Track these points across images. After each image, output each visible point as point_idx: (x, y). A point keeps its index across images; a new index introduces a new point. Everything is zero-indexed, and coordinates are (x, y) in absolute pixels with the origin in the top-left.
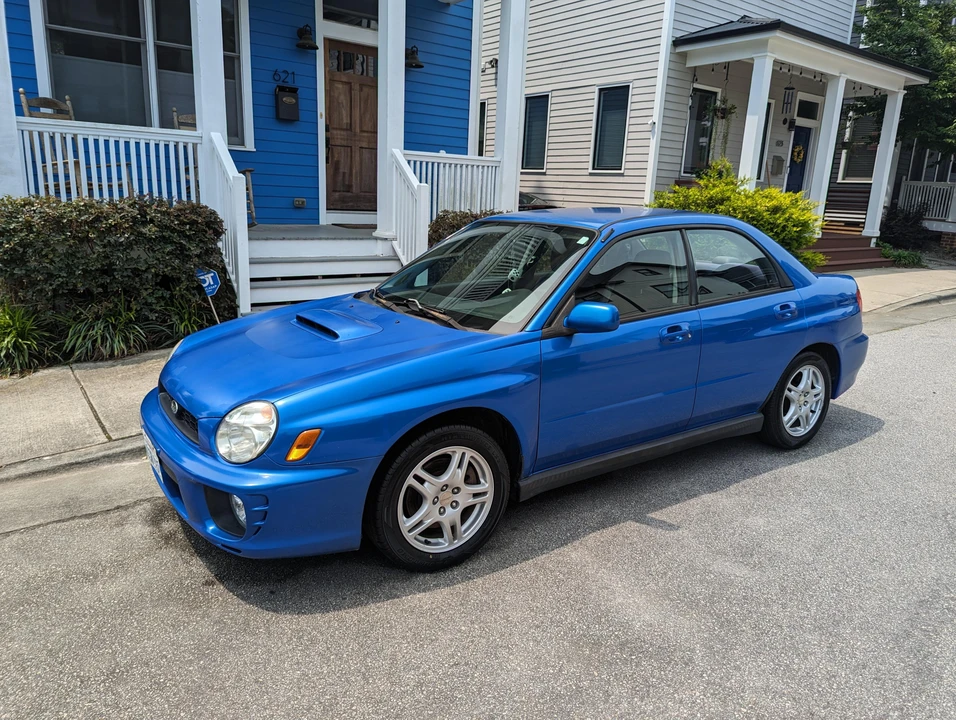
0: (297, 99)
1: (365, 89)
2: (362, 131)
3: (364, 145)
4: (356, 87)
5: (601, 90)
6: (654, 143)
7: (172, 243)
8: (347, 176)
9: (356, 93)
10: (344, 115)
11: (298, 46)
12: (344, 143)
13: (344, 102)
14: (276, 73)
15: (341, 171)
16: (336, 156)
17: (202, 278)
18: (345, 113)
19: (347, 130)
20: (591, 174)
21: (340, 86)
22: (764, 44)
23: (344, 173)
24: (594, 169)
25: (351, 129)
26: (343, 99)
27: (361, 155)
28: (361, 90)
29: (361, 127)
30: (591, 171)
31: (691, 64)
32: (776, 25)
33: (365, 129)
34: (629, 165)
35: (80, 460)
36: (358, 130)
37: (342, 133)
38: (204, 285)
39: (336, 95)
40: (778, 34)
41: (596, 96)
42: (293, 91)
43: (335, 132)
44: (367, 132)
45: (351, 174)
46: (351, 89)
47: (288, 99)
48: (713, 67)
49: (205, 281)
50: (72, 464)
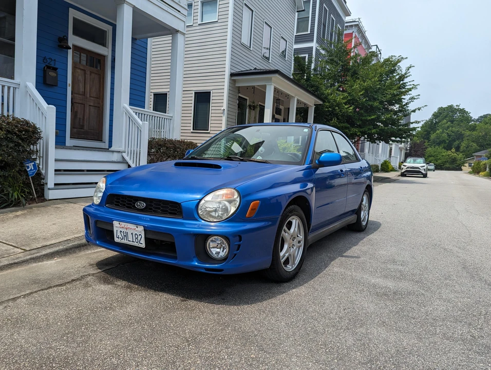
0: (57, 74)
1: (93, 75)
2: (90, 97)
3: (92, 104)
4: (88, 73)
5: (195, 93)
6: (224, 119)
7: (12, 142)
8: (81, 120)
9: (88, 76)
10: (81, 87)
11: (59, 46)
12: (81, 102)
13: (81, 80)
14: (45, 58)
15: (78, 117)
16: (76, 108)
17: (27, 165)
18: (81, 85)
19: (82, 95)
20: (192, 132)
21: (79, 71)
22: (270, 79)
23: (80, 118)
24: (193, 130)
25: (84, 95)
26: (81, 78)
27: (90, 109)
28: (91, 75)
29: (90, 95)
30: (192, 131)
31: (238, 85)
32: (276, 72)
33: (92, 95)
34: (212, 129)
35: (16, 261)
36: (88, 96)
37: (80, 96)
38: (28, 170)
39: (77, 75)
40: (277, 75)
41: (193, 95)
42: (55, 69)
43: (76, 95)
44: (93, 97)
45: (84, 120)
46: (85, 74)
47: (52, 74)
48: (247, 87)
49: (28, 167)
50: (12, 264)
